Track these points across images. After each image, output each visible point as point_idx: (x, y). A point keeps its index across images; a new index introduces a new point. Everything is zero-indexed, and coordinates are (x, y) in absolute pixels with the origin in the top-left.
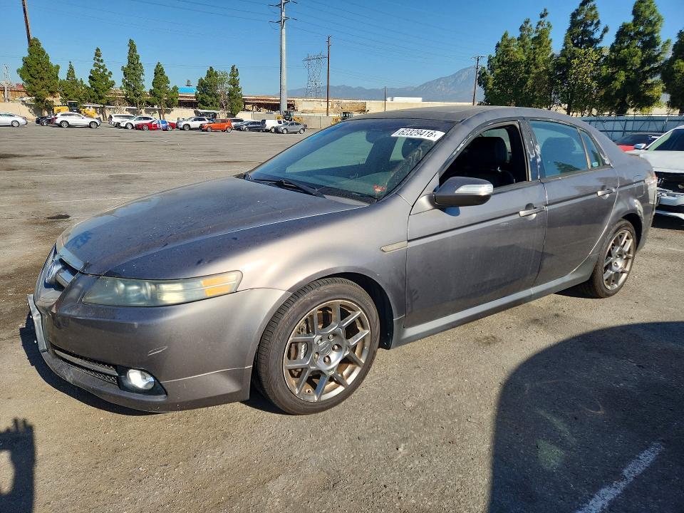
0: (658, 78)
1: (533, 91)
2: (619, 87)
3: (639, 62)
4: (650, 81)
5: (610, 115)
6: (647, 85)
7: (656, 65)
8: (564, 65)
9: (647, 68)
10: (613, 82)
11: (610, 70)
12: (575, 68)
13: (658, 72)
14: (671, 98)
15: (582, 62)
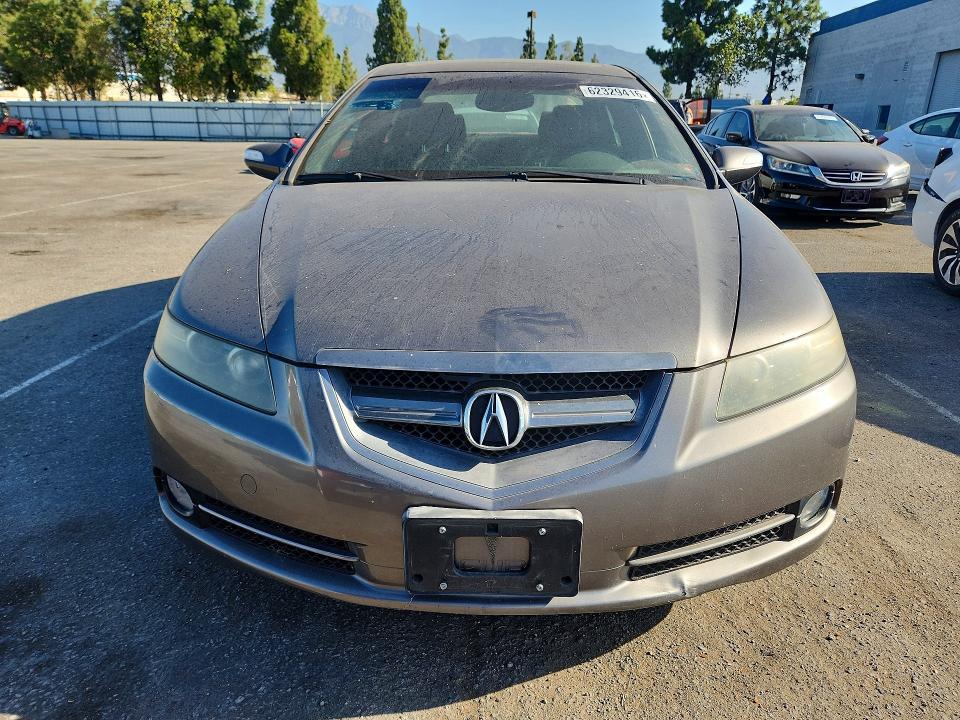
0: (264, 51)
1: (90, 56)
2: (221, 61)
3: (238, 27)
4: (255, 55)
5: (215, 100)
6: (253, 60)
7: (257, 33)
8: (133, 20)
9: (248, 37)
10: (212, 53)
11: (202, 35)
12: (151, 26)
13: (262, 44)
14: (287, 80)
15: (158, 18)
